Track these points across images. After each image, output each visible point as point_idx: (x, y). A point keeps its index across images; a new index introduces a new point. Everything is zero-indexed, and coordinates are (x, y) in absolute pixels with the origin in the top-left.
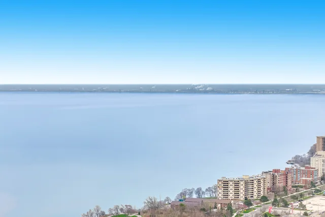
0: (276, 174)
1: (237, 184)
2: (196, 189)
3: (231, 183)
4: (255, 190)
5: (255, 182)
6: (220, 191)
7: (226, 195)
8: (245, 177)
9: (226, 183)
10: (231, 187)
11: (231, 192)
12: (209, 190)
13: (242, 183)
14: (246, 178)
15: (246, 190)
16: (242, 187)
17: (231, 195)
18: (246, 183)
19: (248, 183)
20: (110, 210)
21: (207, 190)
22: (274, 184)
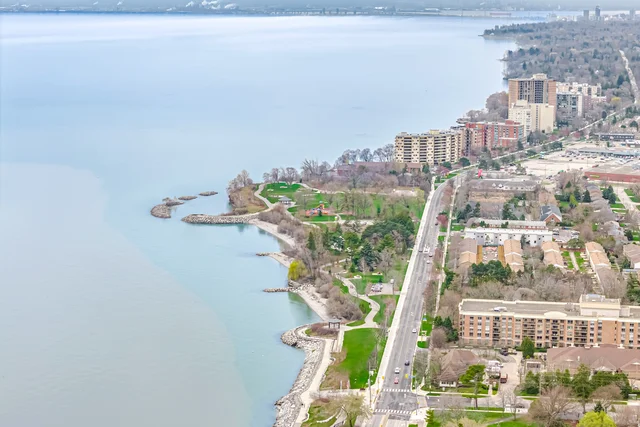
0: (472, 130)
1: (423, 141)
2: (362, 150)
3: (415, 141)
4: (448, 151)
5: (448, 139)
6: (400, 152)
7: (408, 158)
8: (433, 133)
9: (407, 141)
10: (415, 147)
11: (415, 152)
12: (378, 152)
13: (430, 140)
14: (436, 134)
15: (436, 151)
16: (430, 146)
17: (415, 158)
18: (436, 140)
19: (439, 140)
20: (266, 175)
21: (375, 152)
22: (468, 144)
